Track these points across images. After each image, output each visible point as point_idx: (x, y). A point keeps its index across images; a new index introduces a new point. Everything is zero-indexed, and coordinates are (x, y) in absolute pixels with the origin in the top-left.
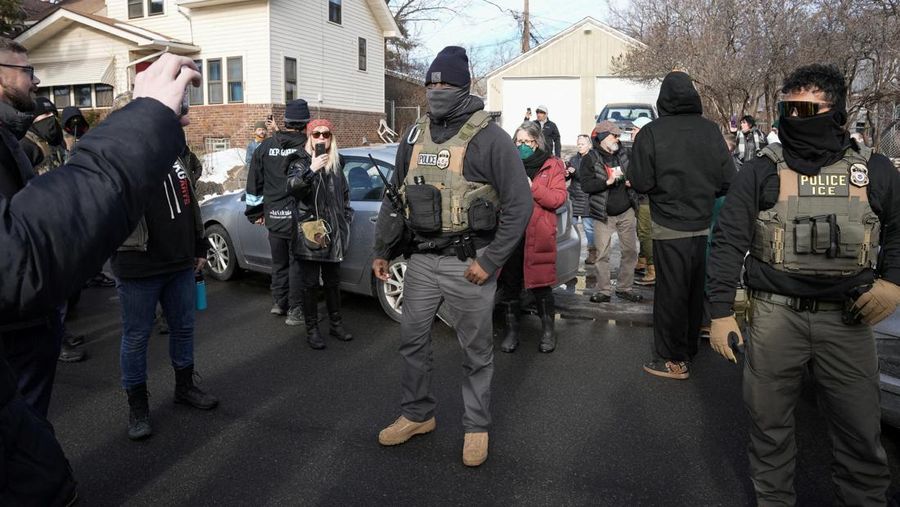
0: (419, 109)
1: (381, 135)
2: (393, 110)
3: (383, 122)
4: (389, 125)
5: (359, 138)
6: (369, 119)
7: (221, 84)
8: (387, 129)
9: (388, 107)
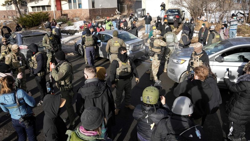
0: (126, 6)
1: (116, 13)
2: (120, 6)
3: (117, 10)
4: (119, 11)
5: (111, 15)
6: (113, 10)
7: (76, 4)
8: (118, 12)
9: (118, 6)
